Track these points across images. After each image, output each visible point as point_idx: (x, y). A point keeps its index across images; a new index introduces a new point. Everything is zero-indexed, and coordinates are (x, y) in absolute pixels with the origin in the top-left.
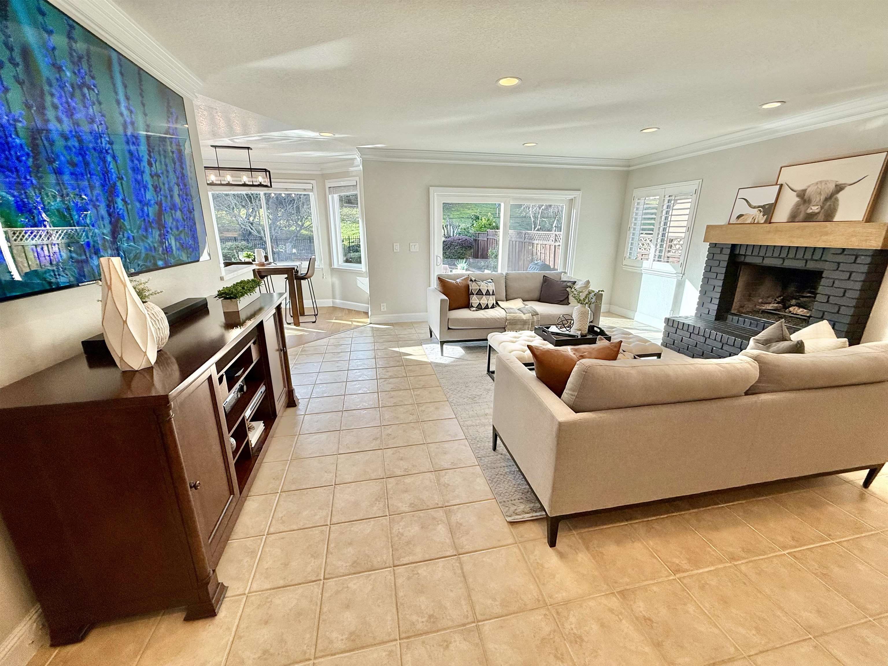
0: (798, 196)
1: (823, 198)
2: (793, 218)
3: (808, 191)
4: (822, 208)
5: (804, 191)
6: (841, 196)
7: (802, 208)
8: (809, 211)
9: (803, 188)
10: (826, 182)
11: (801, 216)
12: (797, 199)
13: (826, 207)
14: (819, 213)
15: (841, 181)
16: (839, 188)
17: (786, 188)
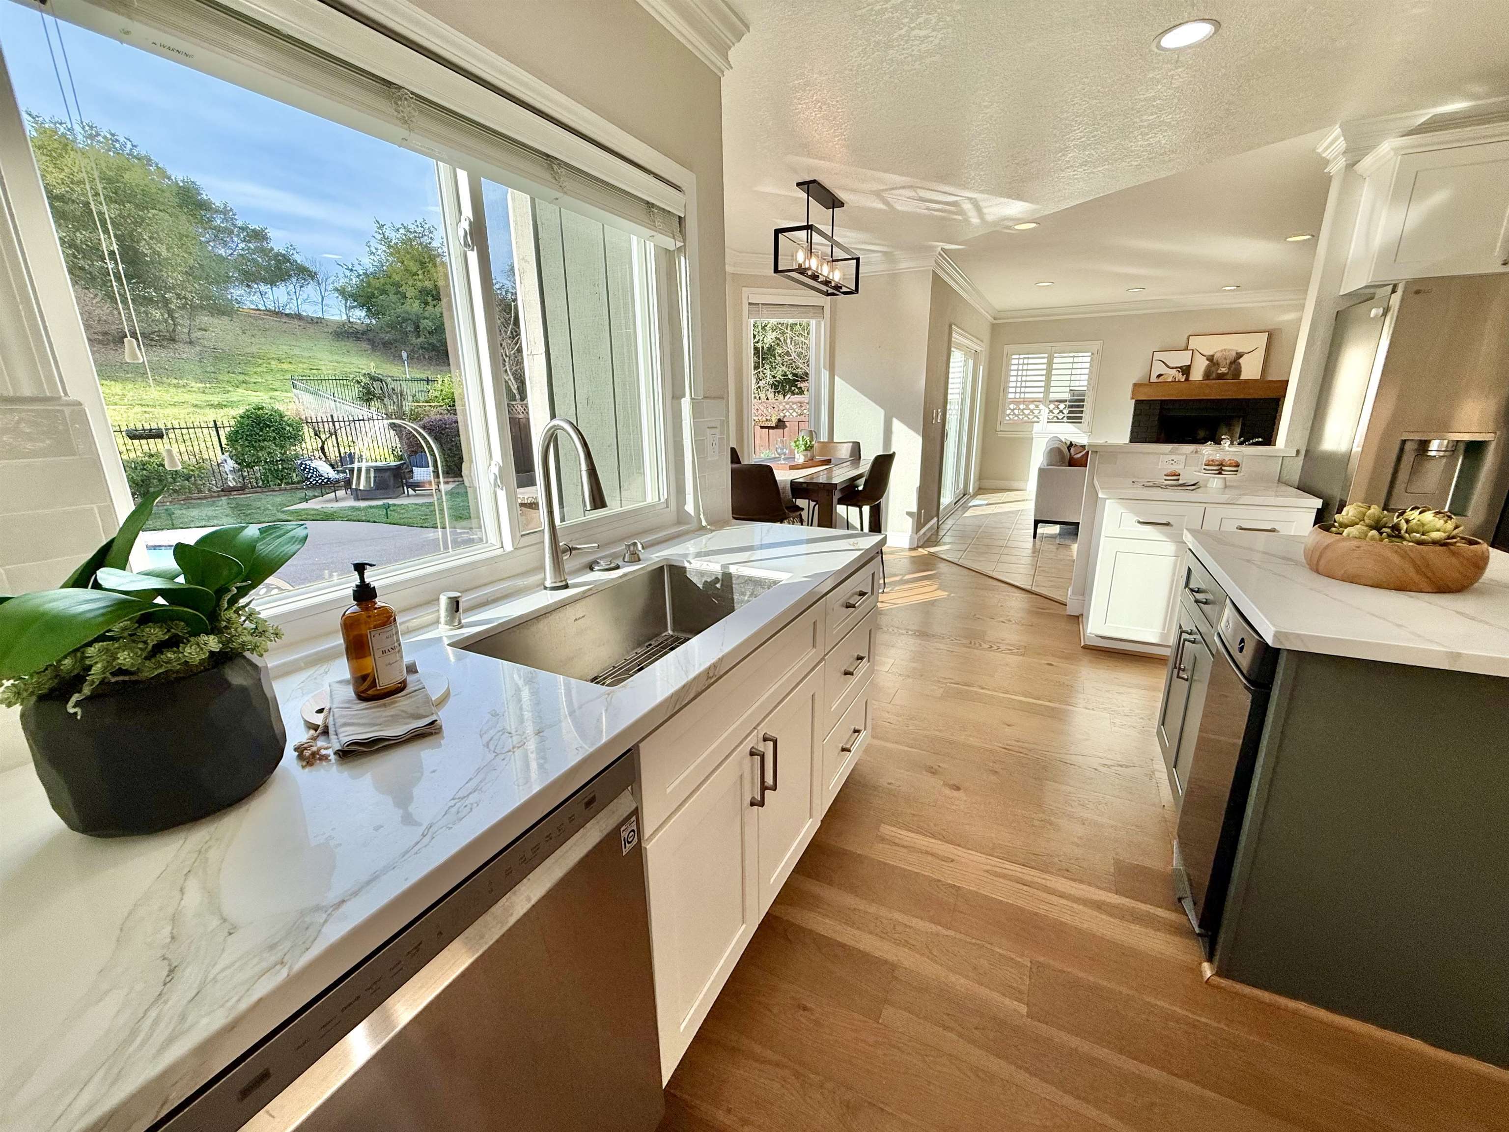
0: (1208, 360)
1: (1228, 362)
2: (1207, 375)
3: (1215, 357)
4: (1229, 369)
5: (1213, 356)
6: (1241, 361)
7: (1213, 369)
8: (1219, 372)
9: (1211, 353)
10: (1229, 350)
11: (1214, 375)
12: (1208, 362)
13: (1232, 369)
14: (1228, 373)
15: (1240, 350)
16: (1240, 355)
17: (1197, 355)
